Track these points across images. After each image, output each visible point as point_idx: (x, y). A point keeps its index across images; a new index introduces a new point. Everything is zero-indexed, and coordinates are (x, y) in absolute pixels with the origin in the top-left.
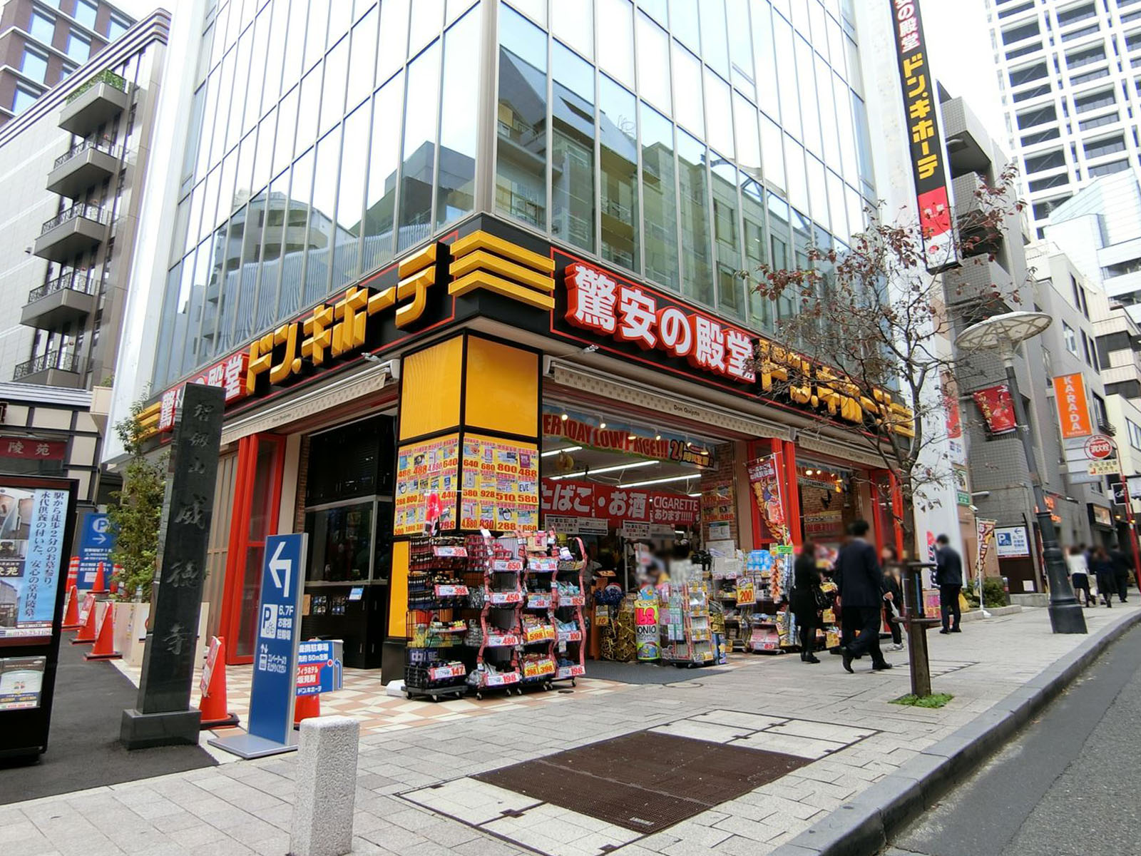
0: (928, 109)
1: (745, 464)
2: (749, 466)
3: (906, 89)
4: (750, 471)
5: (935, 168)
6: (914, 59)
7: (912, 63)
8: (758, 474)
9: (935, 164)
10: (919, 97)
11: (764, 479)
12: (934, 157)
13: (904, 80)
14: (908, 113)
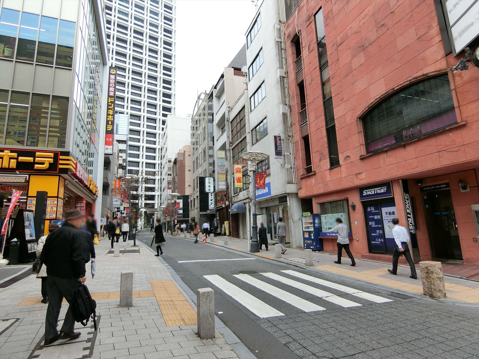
0: (113, 113)
1: (75, 202)
2: (76, 203)
3: (108, 105)
4: (76, 204)
5: (111, 129)
6: (112, 98)
7: (111, 99)
8: (79, 205)
9: (112, 128)
10: (111, 109)
11: (81, 207)
12: (112, 126)
13: (108, 103)
14: (107, 112)
